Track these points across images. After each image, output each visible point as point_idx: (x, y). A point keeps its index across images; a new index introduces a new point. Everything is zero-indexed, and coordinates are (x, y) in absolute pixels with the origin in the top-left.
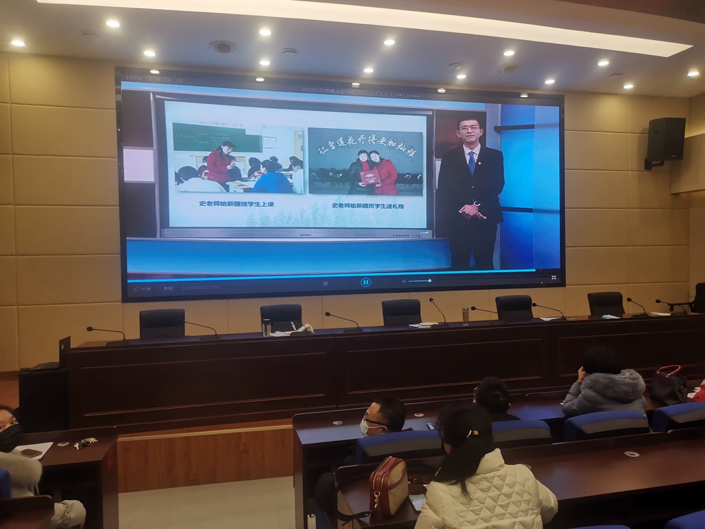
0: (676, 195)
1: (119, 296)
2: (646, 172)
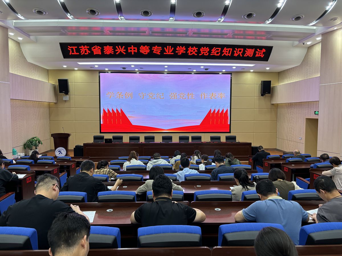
0: (273, 104)
1: (99, 132)
2: (262, 97)
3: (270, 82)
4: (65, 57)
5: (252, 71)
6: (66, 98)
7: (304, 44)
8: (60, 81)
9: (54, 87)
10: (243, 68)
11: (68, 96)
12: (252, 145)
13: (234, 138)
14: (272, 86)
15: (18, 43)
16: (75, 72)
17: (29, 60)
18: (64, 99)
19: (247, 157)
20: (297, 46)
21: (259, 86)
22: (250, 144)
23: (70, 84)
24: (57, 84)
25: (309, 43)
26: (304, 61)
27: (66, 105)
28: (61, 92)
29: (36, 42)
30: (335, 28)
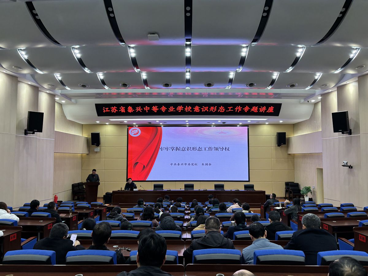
0: (289, 154)
2: (278, 147)
3: (284, 134)
4: (98, 115)
5: (267, 123)
6: (97, 149)
7: (308, 102)
8: (93, 135)
9: (87, 140)
10: (258, 121)
11: (99, 148)
12: (266, 194)
13: (252, 187)
14: (287, 137)
15: (61, 105)
16: (106, 126)
17: (69, 118)
18: (96, 150)
19: (259, 205)
20: (303, 103)
21: (275, 137)
22: (264, 192)
23: (101, 137)
24: (90, 137)
25: (313, 101)
26: (312, 115)
27: (97, 155)
28: (93, 144)
29: (76, 103)
30: (330, 91)
